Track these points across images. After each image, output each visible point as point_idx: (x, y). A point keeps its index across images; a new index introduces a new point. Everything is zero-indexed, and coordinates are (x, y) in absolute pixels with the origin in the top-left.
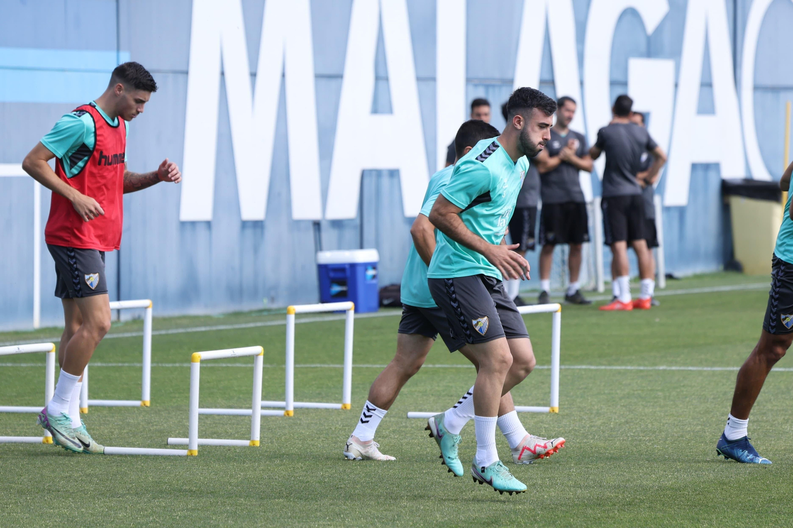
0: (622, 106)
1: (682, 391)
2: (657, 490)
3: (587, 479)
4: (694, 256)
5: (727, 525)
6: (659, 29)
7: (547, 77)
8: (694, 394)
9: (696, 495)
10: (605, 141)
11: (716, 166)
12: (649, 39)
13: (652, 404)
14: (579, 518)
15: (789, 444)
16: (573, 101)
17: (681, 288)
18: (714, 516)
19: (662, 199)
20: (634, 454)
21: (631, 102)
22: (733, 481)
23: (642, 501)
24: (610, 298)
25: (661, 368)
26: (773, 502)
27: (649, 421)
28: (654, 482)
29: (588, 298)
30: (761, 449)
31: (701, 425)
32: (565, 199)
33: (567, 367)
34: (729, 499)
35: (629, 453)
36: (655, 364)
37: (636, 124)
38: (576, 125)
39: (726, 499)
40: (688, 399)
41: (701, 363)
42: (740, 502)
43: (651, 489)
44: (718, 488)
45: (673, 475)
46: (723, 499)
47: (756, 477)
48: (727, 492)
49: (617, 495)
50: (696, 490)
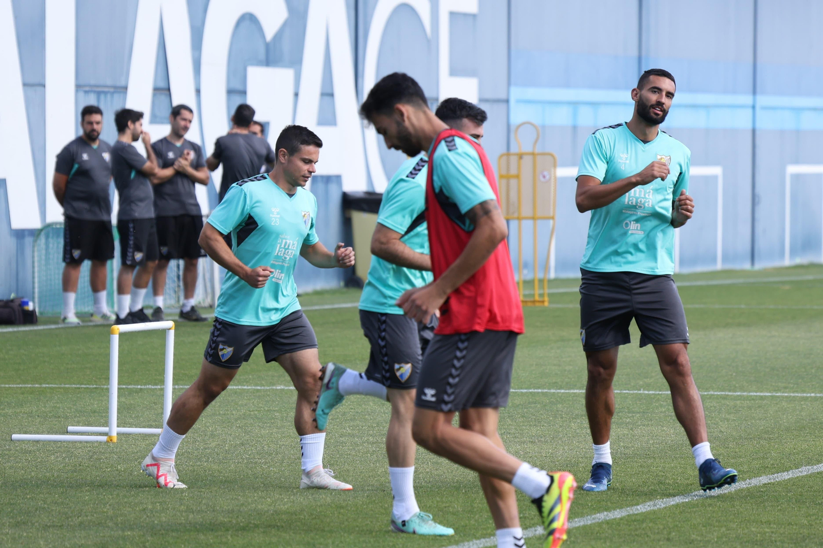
0: (243, 116)
2: (272, 514)
3: (200, 503)
6: (278, 36)
7: (162, 84)
9: (313, 519)
10: (223, 152)
11: (338, 178)
13: (268, 425)
16: (191, 111)
18: (330, 541)
20: (249, 477)
21: (252, 112)
22: (350, 504)
23: (257, 526)
25: (279, 388)
27: (265, 443)
28: (269, 505)
29: (204, 315)
30: (380, 471)
32: (181, 212)
34: (346, 523)
35: (244, 476)
37: (255, 133)
38: (192, 135)
39: (343, 524)
42: (357, 526)
43: (266, 514)
44: (335, 512)
45: (289, 498)
46: (340, 524)
47: (374, 501)
48: (344, 515)
49: (230, 519)
50: (312, 515)
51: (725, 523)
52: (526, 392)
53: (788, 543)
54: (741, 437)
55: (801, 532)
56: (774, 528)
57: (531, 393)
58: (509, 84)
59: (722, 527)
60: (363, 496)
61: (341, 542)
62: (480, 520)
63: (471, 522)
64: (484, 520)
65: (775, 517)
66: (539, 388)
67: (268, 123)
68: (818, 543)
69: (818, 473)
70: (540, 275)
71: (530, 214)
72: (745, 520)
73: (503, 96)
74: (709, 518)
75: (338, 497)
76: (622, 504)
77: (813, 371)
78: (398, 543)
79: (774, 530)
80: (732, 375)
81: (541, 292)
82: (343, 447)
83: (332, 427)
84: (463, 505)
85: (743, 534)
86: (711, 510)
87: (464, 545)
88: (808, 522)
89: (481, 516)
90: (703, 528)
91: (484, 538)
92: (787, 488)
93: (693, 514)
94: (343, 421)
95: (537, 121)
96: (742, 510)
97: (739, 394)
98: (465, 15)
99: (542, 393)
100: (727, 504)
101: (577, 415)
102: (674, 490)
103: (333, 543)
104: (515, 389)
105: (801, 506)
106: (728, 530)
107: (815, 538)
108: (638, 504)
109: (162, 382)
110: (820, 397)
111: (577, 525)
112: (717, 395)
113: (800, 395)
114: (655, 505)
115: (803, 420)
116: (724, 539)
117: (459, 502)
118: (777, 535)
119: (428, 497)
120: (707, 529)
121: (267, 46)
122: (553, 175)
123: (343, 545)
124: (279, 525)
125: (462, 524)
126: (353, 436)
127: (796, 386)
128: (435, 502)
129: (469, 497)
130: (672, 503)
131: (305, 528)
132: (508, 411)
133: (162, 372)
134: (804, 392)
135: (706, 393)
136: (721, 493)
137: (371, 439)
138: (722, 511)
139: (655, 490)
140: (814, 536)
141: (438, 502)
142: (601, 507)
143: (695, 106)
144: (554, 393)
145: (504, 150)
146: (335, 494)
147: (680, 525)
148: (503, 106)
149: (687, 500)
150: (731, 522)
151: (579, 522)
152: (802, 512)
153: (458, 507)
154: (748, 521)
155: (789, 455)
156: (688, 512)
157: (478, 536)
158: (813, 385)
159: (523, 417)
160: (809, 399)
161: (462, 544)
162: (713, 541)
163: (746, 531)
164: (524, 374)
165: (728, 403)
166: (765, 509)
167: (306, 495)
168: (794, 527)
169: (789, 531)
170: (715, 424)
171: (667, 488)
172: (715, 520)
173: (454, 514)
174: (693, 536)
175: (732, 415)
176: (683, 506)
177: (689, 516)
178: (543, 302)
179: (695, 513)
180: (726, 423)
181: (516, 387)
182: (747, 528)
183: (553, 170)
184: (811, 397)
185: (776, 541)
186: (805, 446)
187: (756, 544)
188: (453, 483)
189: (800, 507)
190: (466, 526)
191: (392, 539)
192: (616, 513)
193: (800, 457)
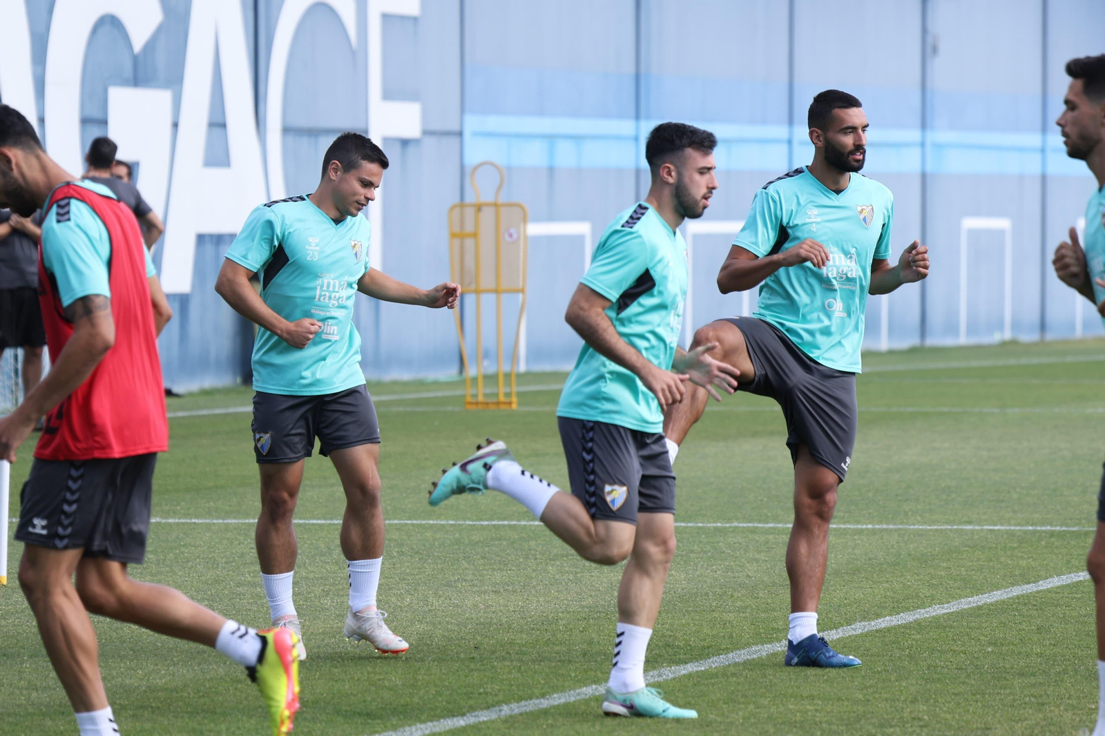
0: (100, 153)
1: (183, 553)
2: (145, 691)
3: (46, 677)
4: (201, 365)
6: (150, 45)
8: (199, 557)
9: (200, 697)
13: (139, 570)
15: (329, 626)
17: (182, 409)
20: (113, 642)
21: (114, 148)
28: (141, 680)
31: (208, 600)
32: (18, 284)
34: (245, 703)
35: (106, 640)
37: (120, 177)
39: (241, 703)
40: (190, 564)
41: (209, 513)
42: (260, 707)
43: (137, 691)
44: (230, 688)
45: (168, 670)
46: (237, 703)
48: (242, 692)
50: (198, 691)
51: (753, 699)
52: (488, 525)
53: (838, 725)
54: (774, 584)
55: (855, 709)
56: (819, 705)
57: (494, 526)
58: (462, 111)
59: (749, 703)
61: (239, 728)
62: (426, 698)
63: (414, 699)
64: (431, 696)
65: (820, 691)
66: (505, 519)
67: (137, 164)
68: (877, 724)
69: (877, 631)
70: (506, 367)
71: (492, 286)
72: (781, 694)
73: (455, 127)
74: (733, 692)
75: (234, 668)
77: (870, 494)
78: (316, 729)
79: (819, 708)
80: (762, 500)
81: (508, 390)
82: (241, 600)
83: (226, 573)
84: (403, 676)
85: (777, 712)
86: (735, 682)
87: (405, 731)
88: (864, 696)
89: (428, 692)
90: (724, 706)
91: (432, 721)
93: (711, 687)
94: (241, 565)
95: (500, 160)
96: (775, 680)
97: (771, 525)
98: (403, 18)
99: (510, 526)
100: (756, 672)
101: (556, 555)
102: (685, 654)
103: (227, 729)
104: (472, 521)
105: (854, 675)
106: (758, 708)
107: (872, 718)
110: (879, 529)
111: (556, 703)
112: (743, 527)
113: (852, 527)
114: (660, 675)
115: (856, 559)
116: (752, 720)
117: (397, 673)
118: (822, 714)
119: (356, 667)
120: (729, 707)
121: (135, 59)
122: (522, 233)
123: (241, 732)
124: (154, 705)
125: (402, 702)
127: (847, 515)
128: (366, 674)
129: (410, 667)
130: (683, 672)
131: (189, 709)
132: (464, 550)
134: (858, 522)
135: (727, 525)
136: (748, 659)
138: (750, 682)
139: (660, 656)
140: (872, 715)
141: (369, 673)
142: (588, 679)
144: (525, 525)
145: (457, 200)
146: (230, 664)
147: (693, 702)
148: (454, 141)
149: (703, 669)
150: (761, 697)
151: (559, 698)
152: (856, 683)
153: (396, 681)
154: (785, 696)
155: (839, 606)
156: (703, 684)
157: (423, 718)
158: (869, 513)
159: (483, 558)
160: (865, 532)
161: (402, 730)
162: (737, 723)
163: (782, 709)
164: (485, 501)
165: (757, 538)
166: (807, 679)
167: (191, 664)
168: (846, 703)
169: (838, 709)
170: (740, 566)
171: (677, 652)
172: (740, 694)
173: (390, 689)
174: (711, 716)
175: (763, 554)
176: (698, 676)
177: (706, 689)
178: (510, 403)
179: (713, 686)
180: (755, 565)
181: (475, 518)
182: (783, 705)
183: (522, 226)
184: (867, 529)
185: (821, 723)
186: (859, 595)
187: (795, 727)
189: (852, 677)
190: (407, 705)
191: (307, 724)
193: (853, 609)
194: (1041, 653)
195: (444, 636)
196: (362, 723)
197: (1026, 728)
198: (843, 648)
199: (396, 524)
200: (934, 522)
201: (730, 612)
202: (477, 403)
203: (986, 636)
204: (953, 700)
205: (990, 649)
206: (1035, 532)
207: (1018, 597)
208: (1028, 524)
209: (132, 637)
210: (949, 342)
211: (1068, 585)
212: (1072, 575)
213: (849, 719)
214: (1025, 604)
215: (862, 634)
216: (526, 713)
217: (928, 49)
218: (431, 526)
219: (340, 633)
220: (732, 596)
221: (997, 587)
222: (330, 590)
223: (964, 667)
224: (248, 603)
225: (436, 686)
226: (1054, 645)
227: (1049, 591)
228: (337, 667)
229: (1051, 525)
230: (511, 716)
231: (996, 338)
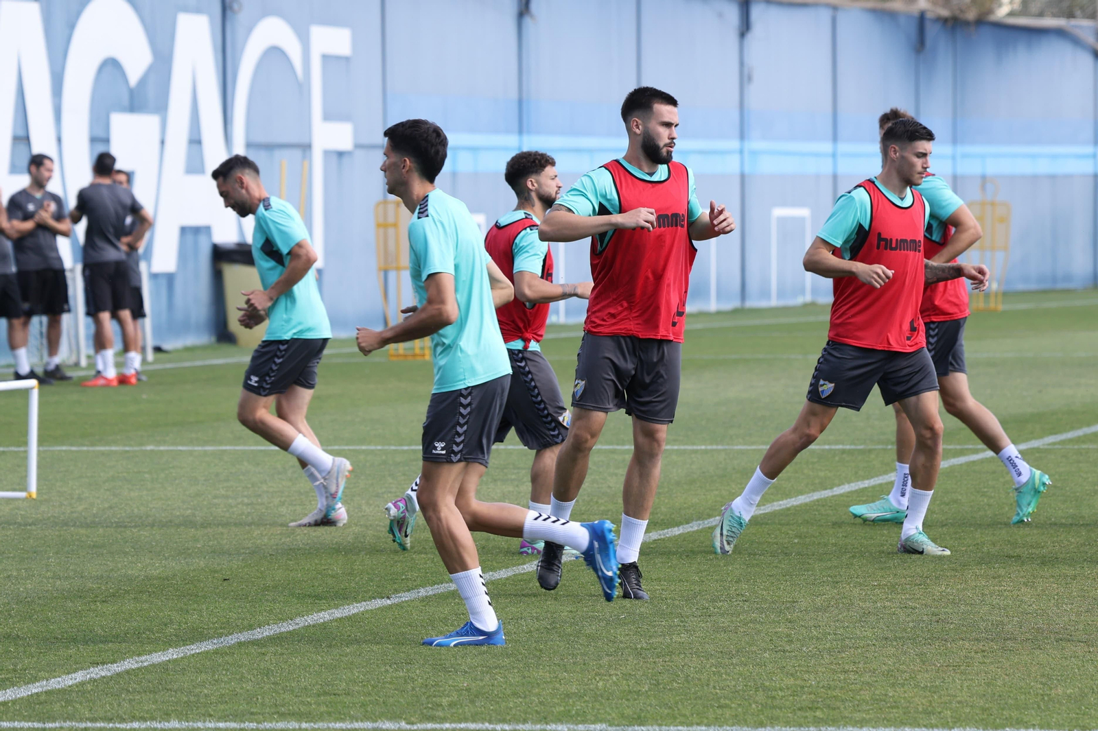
0: (104, 165)
1: (171, 473)
2: (143, 580)
3: (67, 569)
4: (184, 327)
5: (218, 616)
6: (143, 81)
7: (21, 133)
8: (183, 476)
9: (186, 584)
10: (86, 203)
11: (207, 230)
12: (132, 93)
13: (138, 487)
14: (57, 611)
16: (50, 159)
17: (170, 361)
19: (149, 266)
21: (113, 160)
23: (127, 592)
24: (93, 373)
25: (149, 448)
26: (268, 591)
27: (135, 506)
28: (141, 571)
29: (69, 373)
30: (256, 533)
31: (191, 509)
33: (46, 448)
35: (113, 540)
36: (141, 444)
37: (121, 183)
38: (53, 186)
40: (177, 482)
41: (191, 442)
42: (232, 591)
43: (137, 579)
45: (161, 563)
47: (250, 564)
49: (99, 586)
50: (185, 579)
55: (692, 588)
56: (665, 585)
57: (413, 450)
60: (238, 560)
62: (360, 583)
63: (351, 584)
64: (364, 582)
76: (508, 563)
77: (703, 422)
82: (216, 508)
89: (362, 578)
92: (678, 544)
98: (338, 58)
105: (692, 562)
107: (706, 595)
108: (525, 564)
109: (26, 443)
110: (710, 449)
115: (693, 473)
117: (338, 564)
119: (306, 559)
124: (150, 590)
125: (342, 586)
126: (227, 497)
128: (314, 565)
129: (348, 559)
131: (177, 593)
133: (25, 433)
134: (693, 444)
137: (246, 500)
143: (578, 151)
146: (209, 558)
155: (680, 509)
159: (404, 475)
167: (179, 558)
168: (685, 584)
169: (680, 588)
173: (333, 577)
178: (423, 355)
179: (583, 572)
184: (701, 450)
186: (695, 500)
188: (333, 544)
190: (346, 589)
191: (269, 604)
192: (502, 573)
193: (691, 511)
194: (836, 544)
195: (374, 535)
196: (311, 603)
197: (824, 601)
198: (683, 541)
199: (337, 450)
200: (753, 443)
201: (595, 514)
202: (398, 356)
203: (793, 531)
204: (768, 580)
205: (796, 541)
206: (830, 450)
207: (818, 500)
208: (825, 444)
209: (133, 538)
210: (763, 304)
211: (856, 491)
212: (859, 483)
213: (688, 596)
214: (823, 506)
215: (697, 530)
216: (439, 594)
217: (745, 77)
218: (364, 451)
219: (293, 534)
220: (597, 502)
221: (801, 493)
222: (285, 501)
223: (776, 555)
224: (223, 511)
225: (368, 574)
226: (846, 537)
227: (841, 495)
228: (291, 560)
229: (843, 444)
230: (426, 597)
231: (800, 300)
